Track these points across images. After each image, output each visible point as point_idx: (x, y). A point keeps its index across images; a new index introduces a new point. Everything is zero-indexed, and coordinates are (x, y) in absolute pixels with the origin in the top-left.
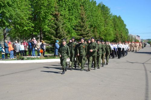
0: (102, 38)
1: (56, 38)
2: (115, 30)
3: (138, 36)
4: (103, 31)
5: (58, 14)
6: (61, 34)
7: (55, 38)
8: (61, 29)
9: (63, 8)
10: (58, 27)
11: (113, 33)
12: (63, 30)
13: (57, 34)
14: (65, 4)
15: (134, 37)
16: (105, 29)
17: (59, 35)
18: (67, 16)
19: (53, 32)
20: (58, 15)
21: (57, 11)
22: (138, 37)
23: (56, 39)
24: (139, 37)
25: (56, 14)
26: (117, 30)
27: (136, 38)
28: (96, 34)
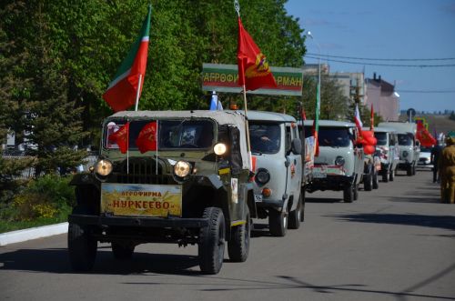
0: (86, 94)
2: (199, 24)
3: (377, 81)
4: (100, 35)
11: (181, 53)
15: (347, 94)
16: (113, 19)
22: (378, 90)
24: (388, 89)
26: (211, 24)
27: (364, 101)
28: (46, 59)
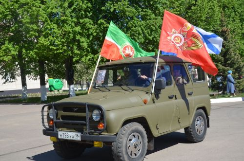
1: (226, 66)
5: (227, 30)
6: (233, 60)
7: (224, 67)
8: (232, 53)
9: (231, 19)
10: (228, 50)
12: (235, 54)
13: (226, 60)
14: (233, 13)
17: (229, 62)
18: (239, 31)
19: (221, 58)
20: (226, 32)
21: (224, 26)
23: (226, 68)
25: (223, 31)
